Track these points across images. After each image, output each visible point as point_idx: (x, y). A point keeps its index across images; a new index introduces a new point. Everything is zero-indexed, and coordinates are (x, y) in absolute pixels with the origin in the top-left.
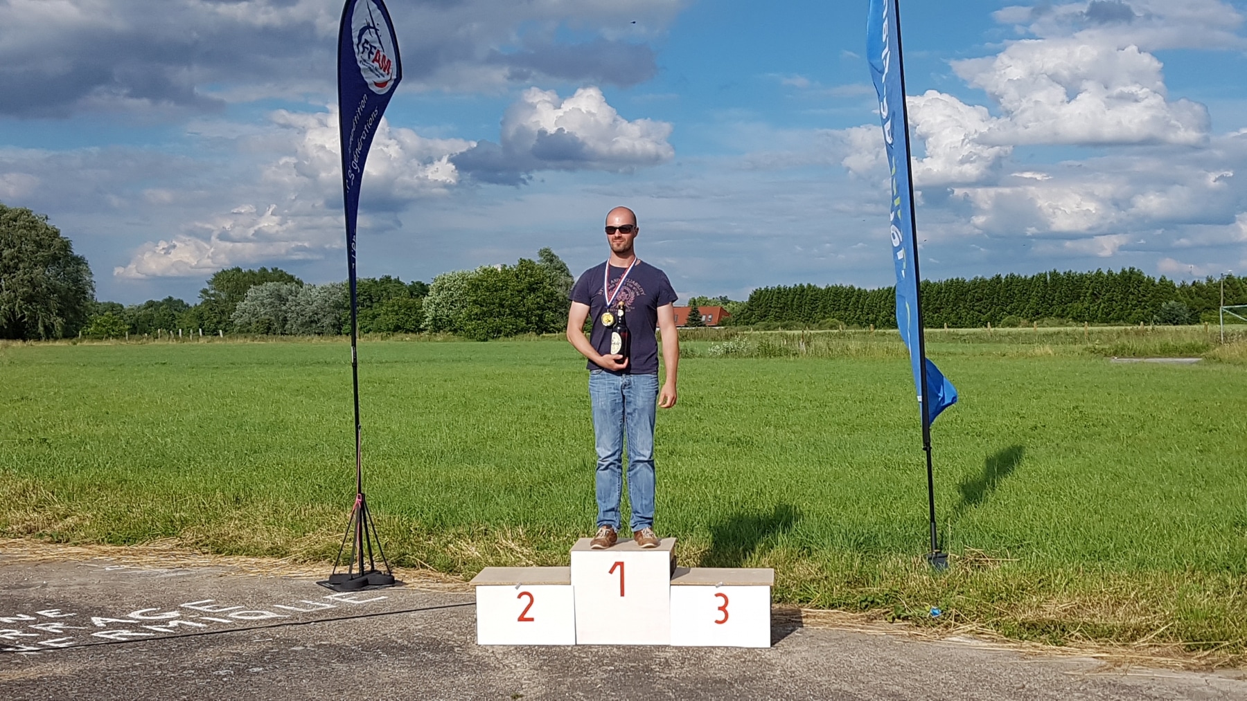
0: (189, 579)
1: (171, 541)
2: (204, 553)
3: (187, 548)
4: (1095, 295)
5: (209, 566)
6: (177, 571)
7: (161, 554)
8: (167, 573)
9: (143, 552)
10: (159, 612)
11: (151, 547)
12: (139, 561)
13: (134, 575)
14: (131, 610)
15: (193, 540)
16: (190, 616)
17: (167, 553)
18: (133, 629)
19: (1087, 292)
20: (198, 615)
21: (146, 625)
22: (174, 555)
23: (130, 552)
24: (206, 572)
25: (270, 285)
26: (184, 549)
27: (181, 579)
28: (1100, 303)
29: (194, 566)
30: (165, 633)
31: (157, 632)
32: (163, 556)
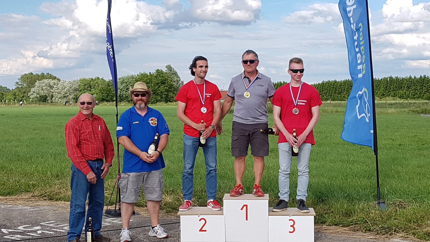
0: (41, 212)
1: (29, 194)
2: (45, 200)
3: (37, 198)
4: (409, 87)
5: (48, 206)
6: (34, 208)
7: (25, 200)
8: (30, 209)
9: (17, 199)
10: (31, 227)
11: (20, 197)
12: (16, 203)
13: (15, 210)
14: (18, 226)
15: (39, 194)
16: (46, 229)
17: (28, 200)
18: (22, 234)
19: (405, 86)
20: (50, 228)
21: (27, 233)
22: (31, 201)
23: (11, 199)
24: (47, 208)
25: (46, 81)
26: (35, 198)
27: (37, 212)
28: (410, 91)
29: (41, 206)
30: (37, 236)
31: (33, 236)
32: (26, 201)
